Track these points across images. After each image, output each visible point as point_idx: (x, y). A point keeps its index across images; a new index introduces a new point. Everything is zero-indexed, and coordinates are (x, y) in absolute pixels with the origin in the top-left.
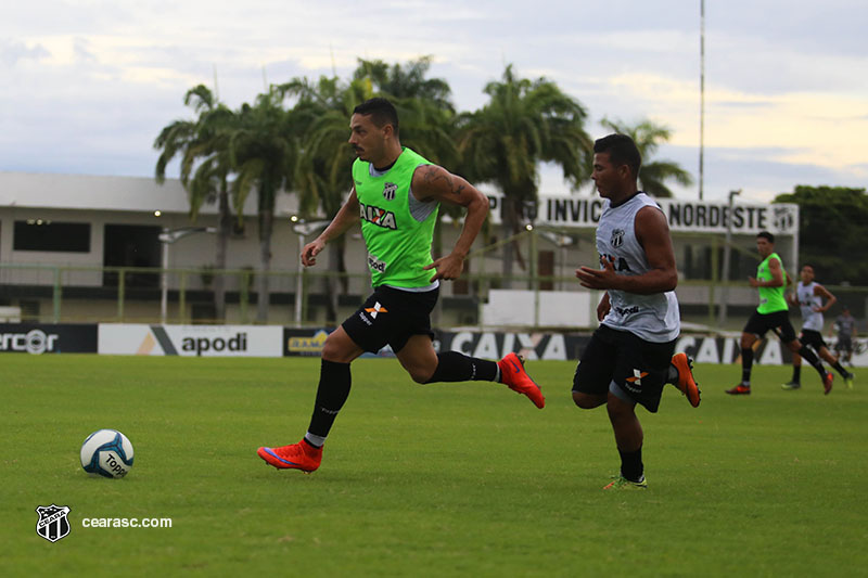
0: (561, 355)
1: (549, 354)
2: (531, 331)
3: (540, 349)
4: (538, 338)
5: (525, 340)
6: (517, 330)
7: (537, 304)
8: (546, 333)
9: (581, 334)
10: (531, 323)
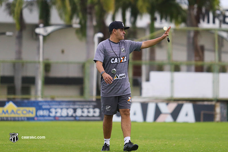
0: (191, 118)
1: (181, 118)
2: (168, 101)
3: (175, 114)
4: (173, 106)
5: (163, 107)
6: (157, 100)
7: (172, 81)
8: (180, 103)
9: (206, 103)
10: (167, 95)
